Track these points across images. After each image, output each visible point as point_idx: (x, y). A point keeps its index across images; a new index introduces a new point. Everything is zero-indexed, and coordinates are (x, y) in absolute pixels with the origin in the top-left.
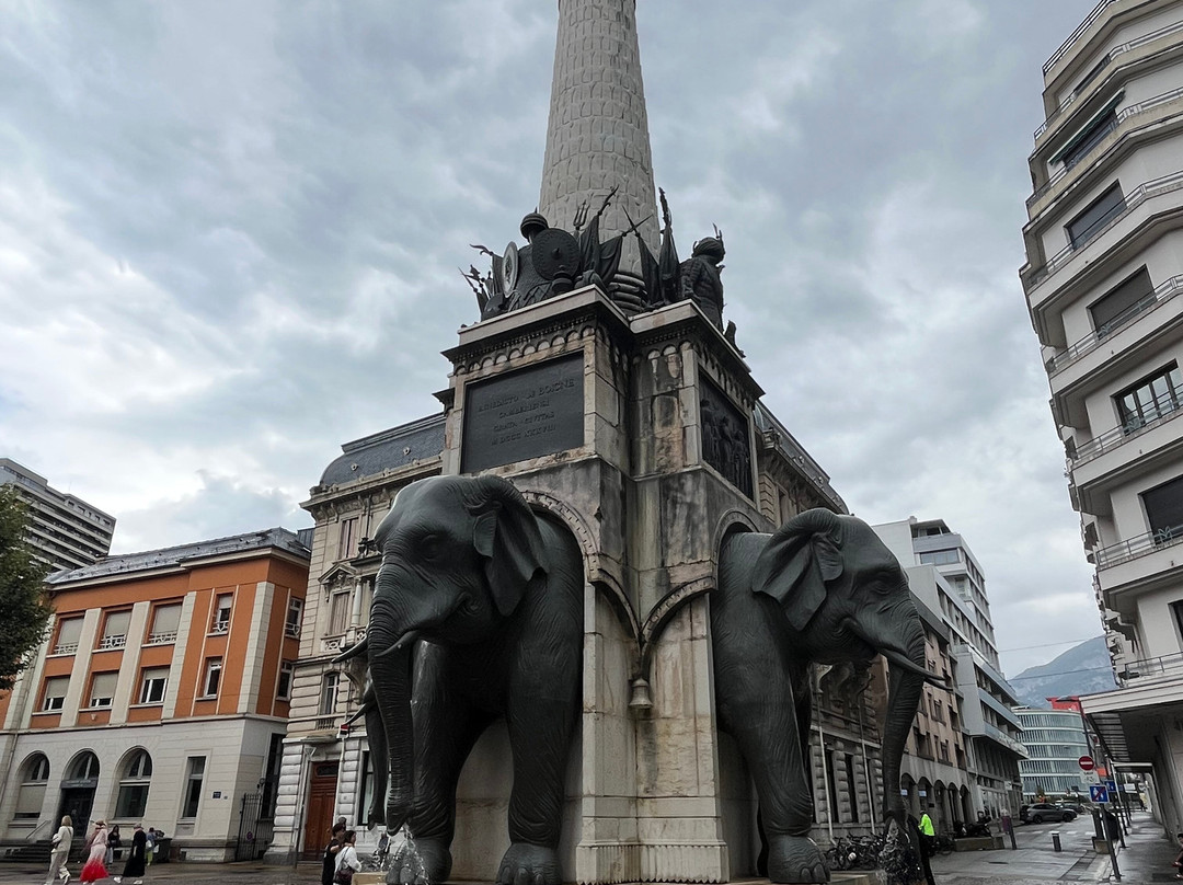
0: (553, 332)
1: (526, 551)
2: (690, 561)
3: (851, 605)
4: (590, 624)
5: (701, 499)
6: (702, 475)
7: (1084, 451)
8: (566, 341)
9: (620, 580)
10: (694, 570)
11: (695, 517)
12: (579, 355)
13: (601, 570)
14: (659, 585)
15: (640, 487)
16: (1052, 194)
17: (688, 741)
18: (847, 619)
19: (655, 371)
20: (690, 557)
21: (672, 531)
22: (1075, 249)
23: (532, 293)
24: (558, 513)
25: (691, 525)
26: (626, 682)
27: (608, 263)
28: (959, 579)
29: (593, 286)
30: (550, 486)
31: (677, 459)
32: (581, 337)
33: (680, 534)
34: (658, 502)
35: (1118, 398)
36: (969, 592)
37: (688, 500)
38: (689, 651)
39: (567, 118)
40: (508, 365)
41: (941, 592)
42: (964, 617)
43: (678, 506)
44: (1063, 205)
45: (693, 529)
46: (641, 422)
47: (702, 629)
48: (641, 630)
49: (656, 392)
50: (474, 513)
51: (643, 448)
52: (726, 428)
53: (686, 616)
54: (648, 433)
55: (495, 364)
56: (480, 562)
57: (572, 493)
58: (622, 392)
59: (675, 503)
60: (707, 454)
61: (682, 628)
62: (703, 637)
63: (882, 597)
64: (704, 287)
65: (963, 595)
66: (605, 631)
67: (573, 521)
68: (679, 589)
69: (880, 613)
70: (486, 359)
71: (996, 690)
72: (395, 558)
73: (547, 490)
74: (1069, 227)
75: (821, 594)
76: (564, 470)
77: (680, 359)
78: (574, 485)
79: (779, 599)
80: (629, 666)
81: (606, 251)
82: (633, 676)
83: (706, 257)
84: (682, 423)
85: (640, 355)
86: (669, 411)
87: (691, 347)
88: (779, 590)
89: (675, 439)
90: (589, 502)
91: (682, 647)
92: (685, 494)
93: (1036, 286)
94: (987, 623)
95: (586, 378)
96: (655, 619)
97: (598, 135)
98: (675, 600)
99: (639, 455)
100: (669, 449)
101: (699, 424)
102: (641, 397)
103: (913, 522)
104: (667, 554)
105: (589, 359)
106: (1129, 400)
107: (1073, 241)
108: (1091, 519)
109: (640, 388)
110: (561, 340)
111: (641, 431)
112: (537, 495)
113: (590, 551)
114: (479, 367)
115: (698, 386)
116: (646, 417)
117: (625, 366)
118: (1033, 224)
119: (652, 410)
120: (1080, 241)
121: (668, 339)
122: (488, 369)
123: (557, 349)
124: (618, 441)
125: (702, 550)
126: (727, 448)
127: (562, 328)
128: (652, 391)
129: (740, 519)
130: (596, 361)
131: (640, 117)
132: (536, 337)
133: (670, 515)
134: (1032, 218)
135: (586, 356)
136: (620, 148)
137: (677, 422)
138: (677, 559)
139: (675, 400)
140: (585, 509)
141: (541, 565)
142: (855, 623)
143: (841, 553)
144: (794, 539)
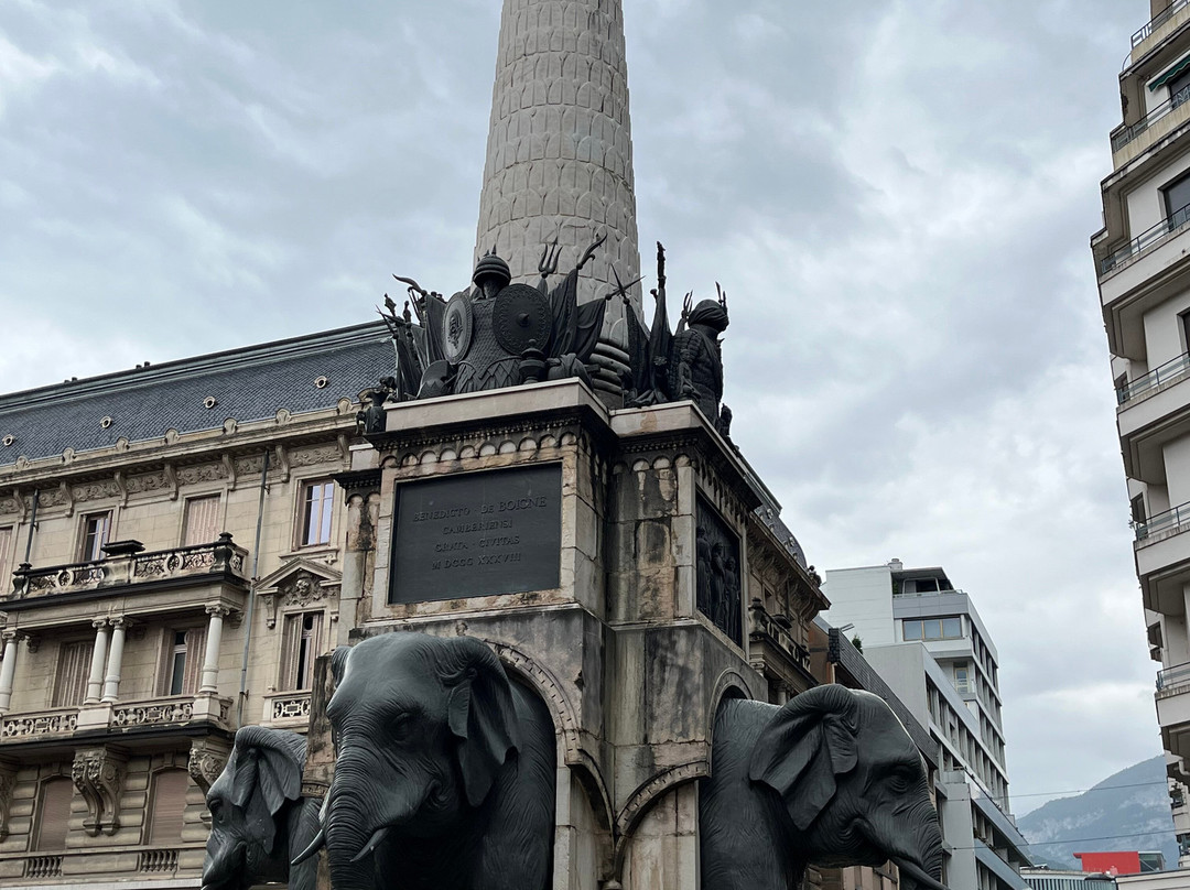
0: (521, 431)
1: (499, 726)
2: (680, 739)
3: (863, 803)
4: (563, 815)
5: (696, 663)
6: (699, 632)
7: (1157, 523)
8: (539, 445)
9: (597, 761)
10: (684, 751)
11: (688, 686)
12: (556, 467)
13: (581, 751)
14: (640, 765)
15: (620, 638)
16: (1147, 139)
18: (857, 820)
19: (641, 488)
20: (681, 734)
21: (659, 700)
22: (1171, 228)
23: (492, 371)
24: (527, 673)
25: (683, 695)
26: (596, 884)
27: (587, 335)
28: (959, 664)
29: (576, 379)
30: (517, 637)
31: (667, 606)
32: (559, 445)
33: (669, 705)
34: (642, 661)
36: (972, 685)
37: (681, 662)
38: (673, 851)
39: (527, 100)
40: (457, 465)
41: (931, 686)
43: (668, 668)
44: (1162, 157)
45: (685, 701)
46: (622, 553)
47: (690, 824)
48: (615, 819)
49: (641, 516)
50: (448, 684)
51: (623, 587)
52: (719, 559)
53: (670, 805)
54: (631, 568)
55: (439, 461)
57: (546, 650)
58: (601, 513)
59: (663, 664)
61: (665, 820)
62: (691, 833)
63: (899, 795)
64: (701, 371)
65: (964, 690)
66: (578, 823)
67: (547, 685)
68: (664, 773)
69: (895, 814)
70: (426, 452)
71: (1001, 842)
72: (359, 739)
73: (513, 642)
74: (1165, 190)
75: (829, 788)
76: (536, 620)
77: (674, 477)
78: (549, 638)
79: (781, 792)
80: (600, 864)
81: (585, 317)
82: (604, 876)
83: (706, 328)
84: (675, 561)
85: (623, 464)
86: (658, 542)
87: (689, 464)
88: (781, 780)
89: (665, 581)
90: (569, 663)
91: (664, 843)
92: (676, 654)
93: (1111, 274)
94: (995, 734)
95: (564, 501)
96: (633, 808)
97: (570, 135)
98: (659, 786)
99: (618, 595)
100: (656, 591)
101: (695, 565)
102: (622, 520)
103: (896, 569)
104: (651, 728)
105: (569, 476)
107: (1170, 216)
108: (1158, 618)
109: (621, 507)
110: (531, 444)
111: (621, 564)
112: (500, 647)
113: (568, 726)
114: (415, 462)
115: (694, 515)
116: (628, 547)
117: (604, 476)
118: (1116, 179)
119: (636, 539)
120: (1177, 218)
121: (660, 448)
122: (429, 465)
123: (526, 455)
124: (595, 578)
125: (696, 727)
126: (719, 583)
127: (534, 429)
128: (637, 515)
129: (734, 682)
130: (578, 479)
131: (622, 104)
132: (497, 435)
133: (657, 680)
134: (1119, 167)
135: (565, 471)
136: (598, 158)
137: (667, 559)
138: (664, 736)
139: (666, 529)
140: (562, 671)
141: (515, 744)
142: (866, 825)
143: (856, 741)
144: (802, 719)
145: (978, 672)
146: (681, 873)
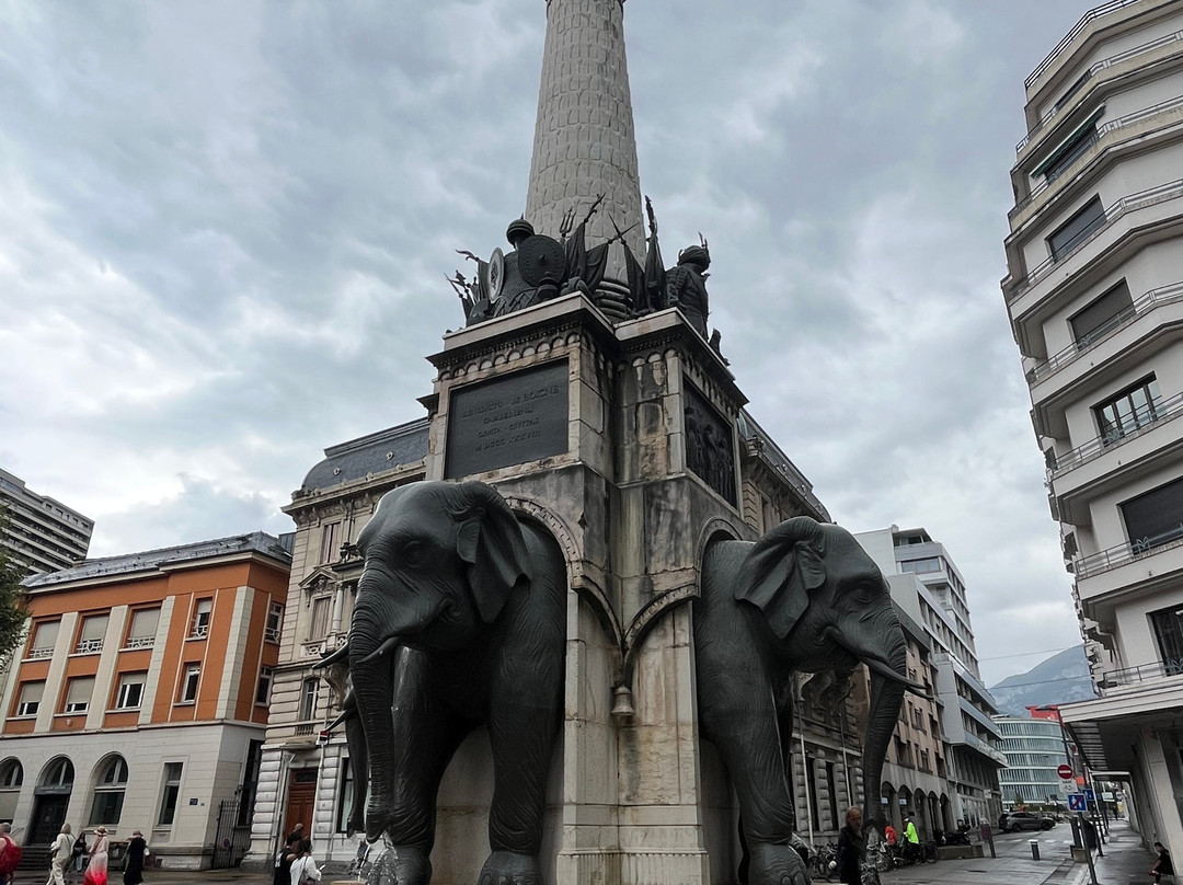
0: (538, 338)
1: (510, 557)
2: (674, 568)
3: (833, 613)
4: (572, 631)
5: (684, 506)
6: (686, 482)
7: (1064, 461)
8: (551, 347)
9: (603, 588)
10: (677, 578)
11: (679, 525)
12: (564, 361)
13: (584, 577)
14: (642, 592)
15: (624, 494)
16: (1033, 207)
17: (670, 750)
18: (829, 628)
19: (639, 379)
20: (674, 564)
21: (656, 539)
22: (1056, 261)
23: (518, 299)
24: (542, 520)
25: (675, 533)
26: (609, 691)
27: (594, 270)
28: (939, 587)
29: (579, 293)
30: (534, 493)
31: (661, 467)
32: (567, 343)
33: (664, 541)
34: (642, 509)
35: (1098, 409)
36: (949, 600)
37: (672, 507)
38: (671, 659)
39: (554, 124)
40: (493, 371)
41: (922, 600)
42: (944, 625)
43: (662, 513)
44: (1045, 217)
45: (676, 537)
46: (626, 429)
47: (685, 637)
48: (623, 638)
49: (640, 399)
50: (457, 519)
51: (628, 455)
52: (711, 436)
53: (669, 623)
54: (633, 440)
55: (480, 370)
56: (463, 569)
57: (556, 500)
58: (606, 399)
59: (658, 510)
60: (691, 462)
61: (665, 636)
62: (686, 645)
63: (864, 605)
64: (689, 295)
65: (944, 604)
66: (587, 638)
67: (557, 527)
68: (661, 596)
69: (862, 621)
70: (471, 365)
71: (976, 698)
72: (376, 563)
73: (531, 497)
74: (1050, 239)
75: (803, 603)
76: (549, 477)
77: (664, 366)
78: (558, 491)
79: (762, 607)
80: (612, 674)
81: (592, 258)
82: (615, 683)
83: (691, 265)
84: (667, 431)
85: (625, 362)
86: (653, 418)
87: (676, 355)
88: (761, 598)
89: (660, 447)
90: (573, 508)
91: (664, 653)
92: (668, 501)
93: (1016, 298)
94: (967, 631)
95: (571, 385)
96: (638, 626)
97: (584, 144)
98: (657, 607)
100: (653, 456)
101: (684, 432)
102: (625, 404)
103: (895, 531)
104: (650, 562)
105: (574, 366)
106: (1108, 411)
107: (1054, 254)
108: (1070, 529)
109: (625, 395)
110: (546, 347)
111: (626, 438)
112: (521, 501)
113: (573, 558)
114: (463, 373)
115: (682, 393)
116: (630, 425)
117: (610, 373)
118: (1014, 236)
119: (636, 418)
120: (1060, 254)
121: (653, 347)
122: (473, 374)
123: (542, 355)
124: (602, 448)
125: (686, 557)
126: (711, 455)
127: (547, 334)
128: (637, 398)
129: (723, 527)
130: (581, 369)
131: (626, 124)
132: (521, 343)
133: (654, 523)
134: (1014, 230)
135: (571, 362)
136: (606, 156)
137: (661, 429)
138: (660, 567)
139: (660, 407)
140: (569, 515)
141: (524, 571)
142: (837, 632)
143: (823, 562)
144: (777, 546)
145: (953, 592)
146: (679, 678)
